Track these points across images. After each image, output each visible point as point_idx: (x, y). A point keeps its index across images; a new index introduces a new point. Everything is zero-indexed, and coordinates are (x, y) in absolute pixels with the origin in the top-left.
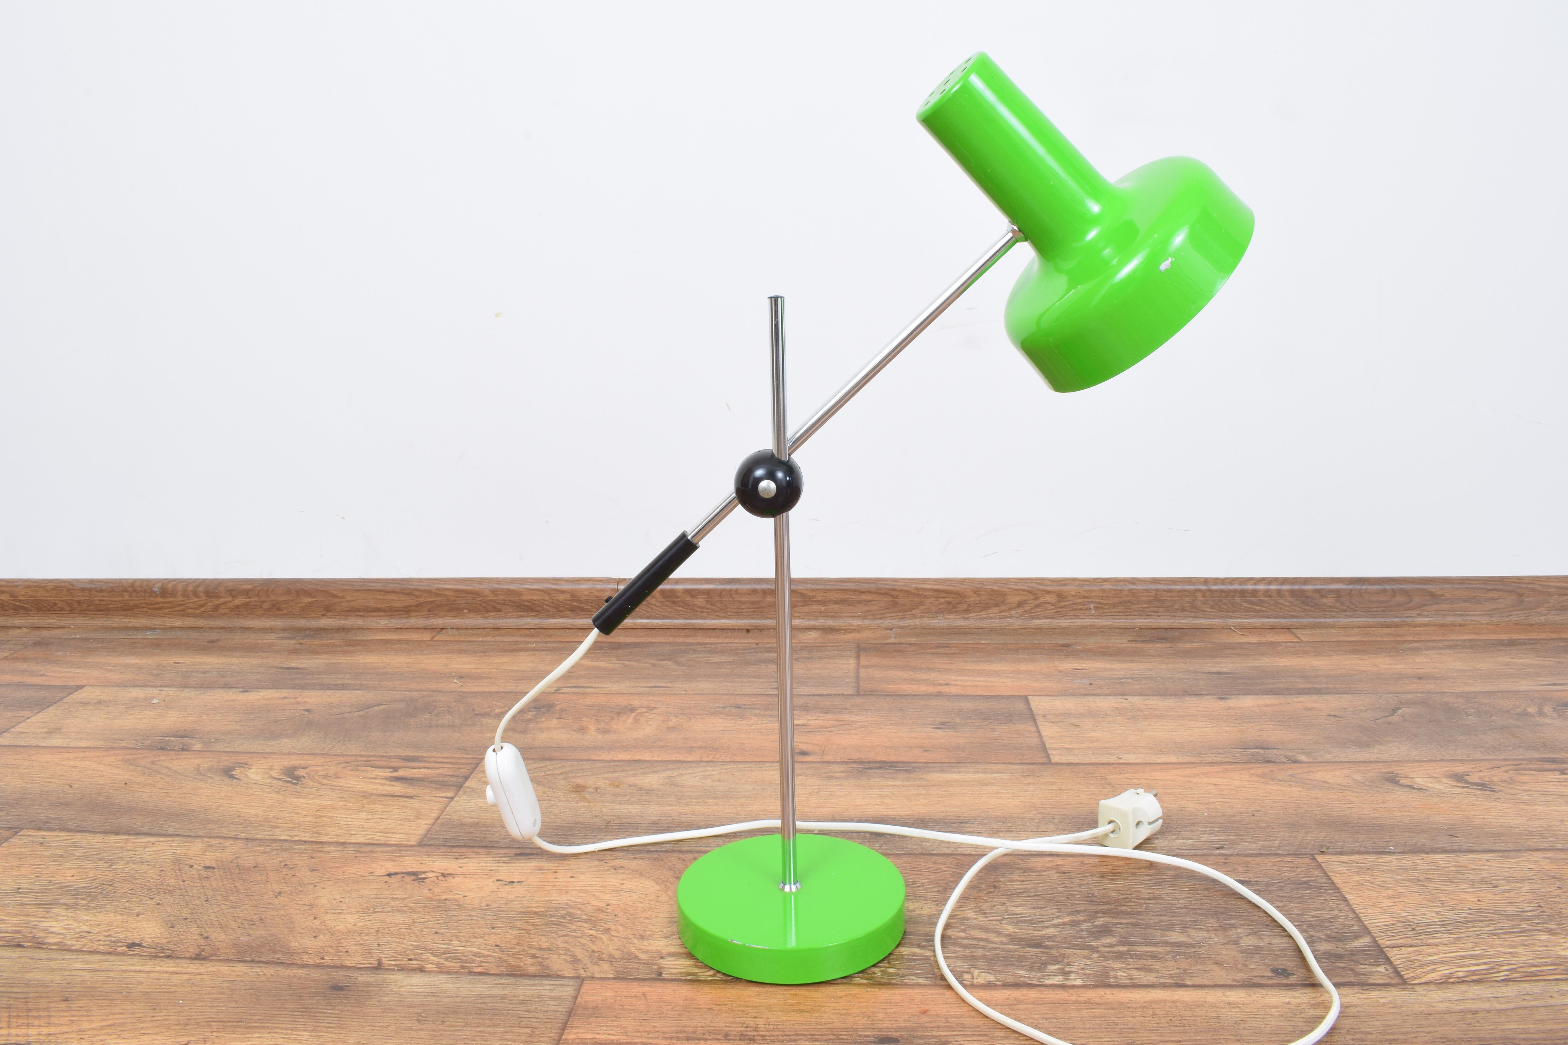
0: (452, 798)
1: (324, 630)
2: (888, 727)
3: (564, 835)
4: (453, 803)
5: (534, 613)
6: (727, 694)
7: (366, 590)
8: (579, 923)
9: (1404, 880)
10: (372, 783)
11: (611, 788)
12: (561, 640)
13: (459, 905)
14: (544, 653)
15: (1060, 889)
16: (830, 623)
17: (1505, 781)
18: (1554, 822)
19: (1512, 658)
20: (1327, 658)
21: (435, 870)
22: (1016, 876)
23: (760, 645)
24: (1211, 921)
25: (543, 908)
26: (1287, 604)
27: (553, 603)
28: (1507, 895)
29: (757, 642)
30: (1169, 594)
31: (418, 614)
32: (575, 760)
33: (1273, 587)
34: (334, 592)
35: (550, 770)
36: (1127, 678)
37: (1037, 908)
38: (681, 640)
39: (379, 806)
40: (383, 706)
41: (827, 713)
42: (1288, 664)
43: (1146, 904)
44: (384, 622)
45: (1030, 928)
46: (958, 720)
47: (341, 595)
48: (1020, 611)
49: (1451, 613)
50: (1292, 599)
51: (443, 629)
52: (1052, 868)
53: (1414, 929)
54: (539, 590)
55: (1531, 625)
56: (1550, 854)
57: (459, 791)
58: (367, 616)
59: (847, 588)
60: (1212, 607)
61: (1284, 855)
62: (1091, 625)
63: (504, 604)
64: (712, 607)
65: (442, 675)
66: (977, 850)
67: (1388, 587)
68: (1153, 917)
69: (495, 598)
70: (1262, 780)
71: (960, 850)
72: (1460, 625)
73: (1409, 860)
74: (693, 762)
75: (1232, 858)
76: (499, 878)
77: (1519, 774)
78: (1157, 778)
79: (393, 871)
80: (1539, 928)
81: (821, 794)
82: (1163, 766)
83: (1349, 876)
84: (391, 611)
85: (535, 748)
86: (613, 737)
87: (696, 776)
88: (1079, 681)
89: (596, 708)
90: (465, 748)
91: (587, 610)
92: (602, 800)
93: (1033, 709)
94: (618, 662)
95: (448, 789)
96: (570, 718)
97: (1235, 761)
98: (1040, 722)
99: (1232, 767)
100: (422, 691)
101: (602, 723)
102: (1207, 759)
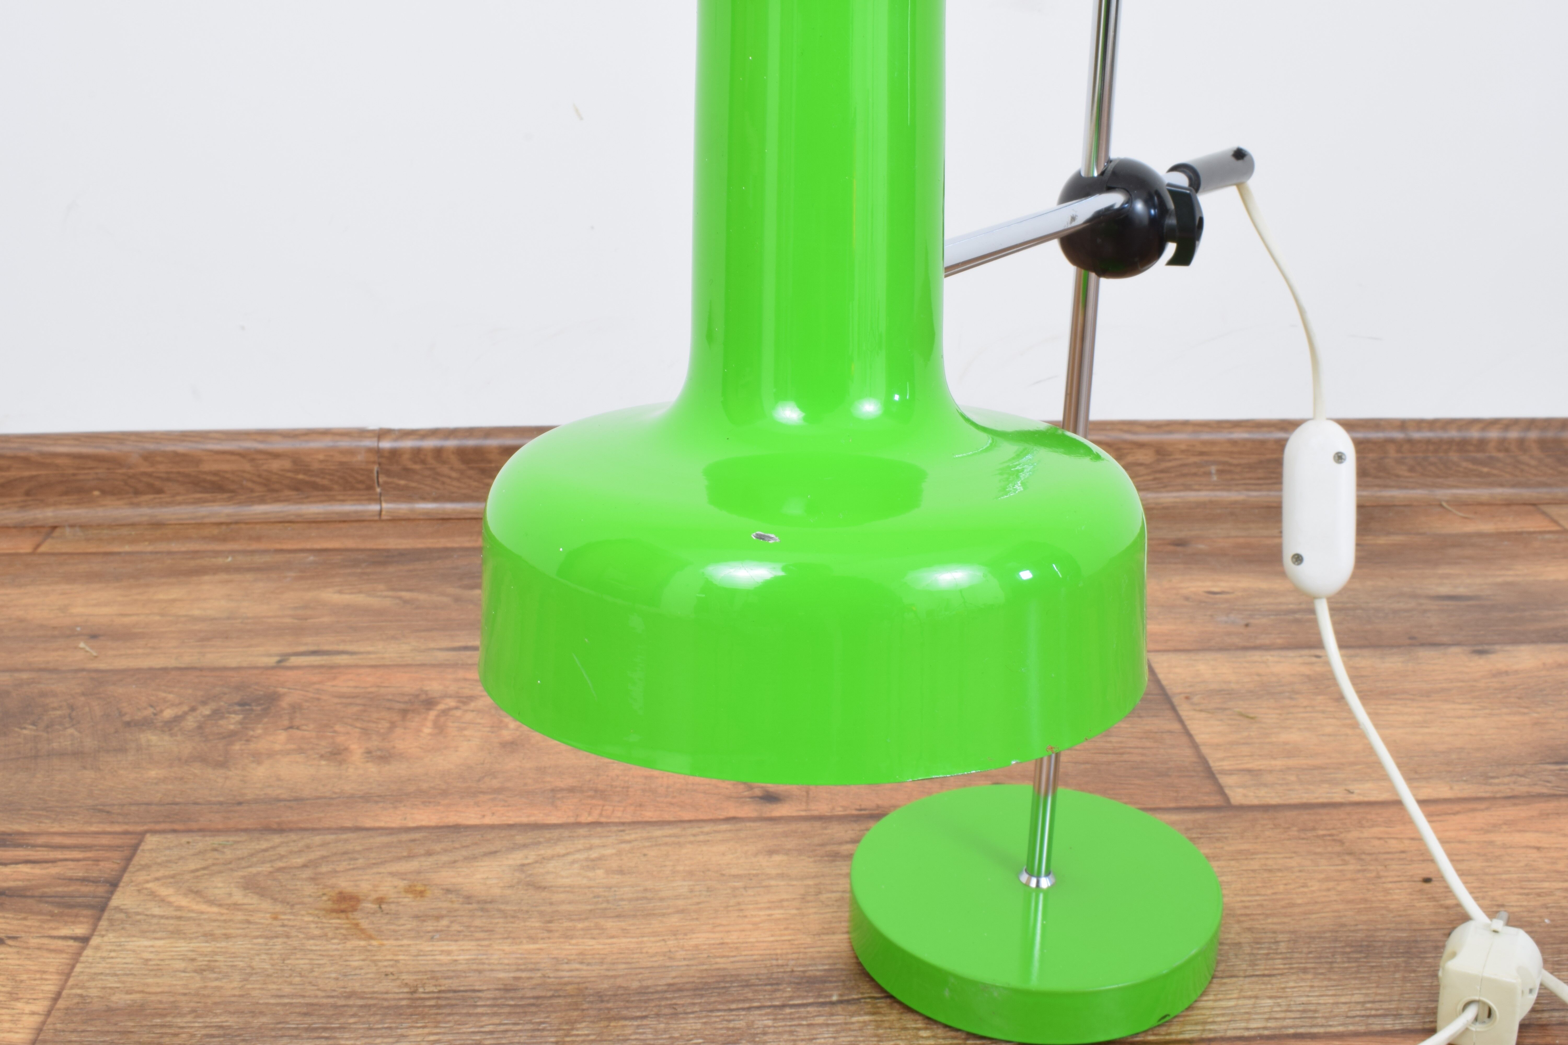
0: (85, 940)
3: (325, 1029)
4: (88, 952)
5: (225, 496)
11: (407, 900)
12: (278, 546)
14: (249, 576)
26: (1532, 462)
27: (259, 476)
31: (6, 500)
32: (330, 830)
33: (1512, 435)
35: (281, 857)
50: (1541, 455)
51: (54, 528)
54: (232, 453)
57: (99, 919)
60: (1412, 469)
62: (1211, 502)
63: (168, 479)
65: (56, 633)
69: (150, 470)
74: (561, 825)
81: (823, 897)
85: (248, 802)
86: (398, 769)
87: (573, 862)
88: (1224, 618)
89: (358, 701)
90: (107, 808)
91: (324, 488)
92: (395, 931)
93: (1164, 683)
94: (390, 593)
95: (77, 916)
96: (311, 726)
97: (1552, 792)
98: (1185, 711)
99: (1551, 806)
100: (18, 670)
101: (374, 737)
102: (1501, 787)
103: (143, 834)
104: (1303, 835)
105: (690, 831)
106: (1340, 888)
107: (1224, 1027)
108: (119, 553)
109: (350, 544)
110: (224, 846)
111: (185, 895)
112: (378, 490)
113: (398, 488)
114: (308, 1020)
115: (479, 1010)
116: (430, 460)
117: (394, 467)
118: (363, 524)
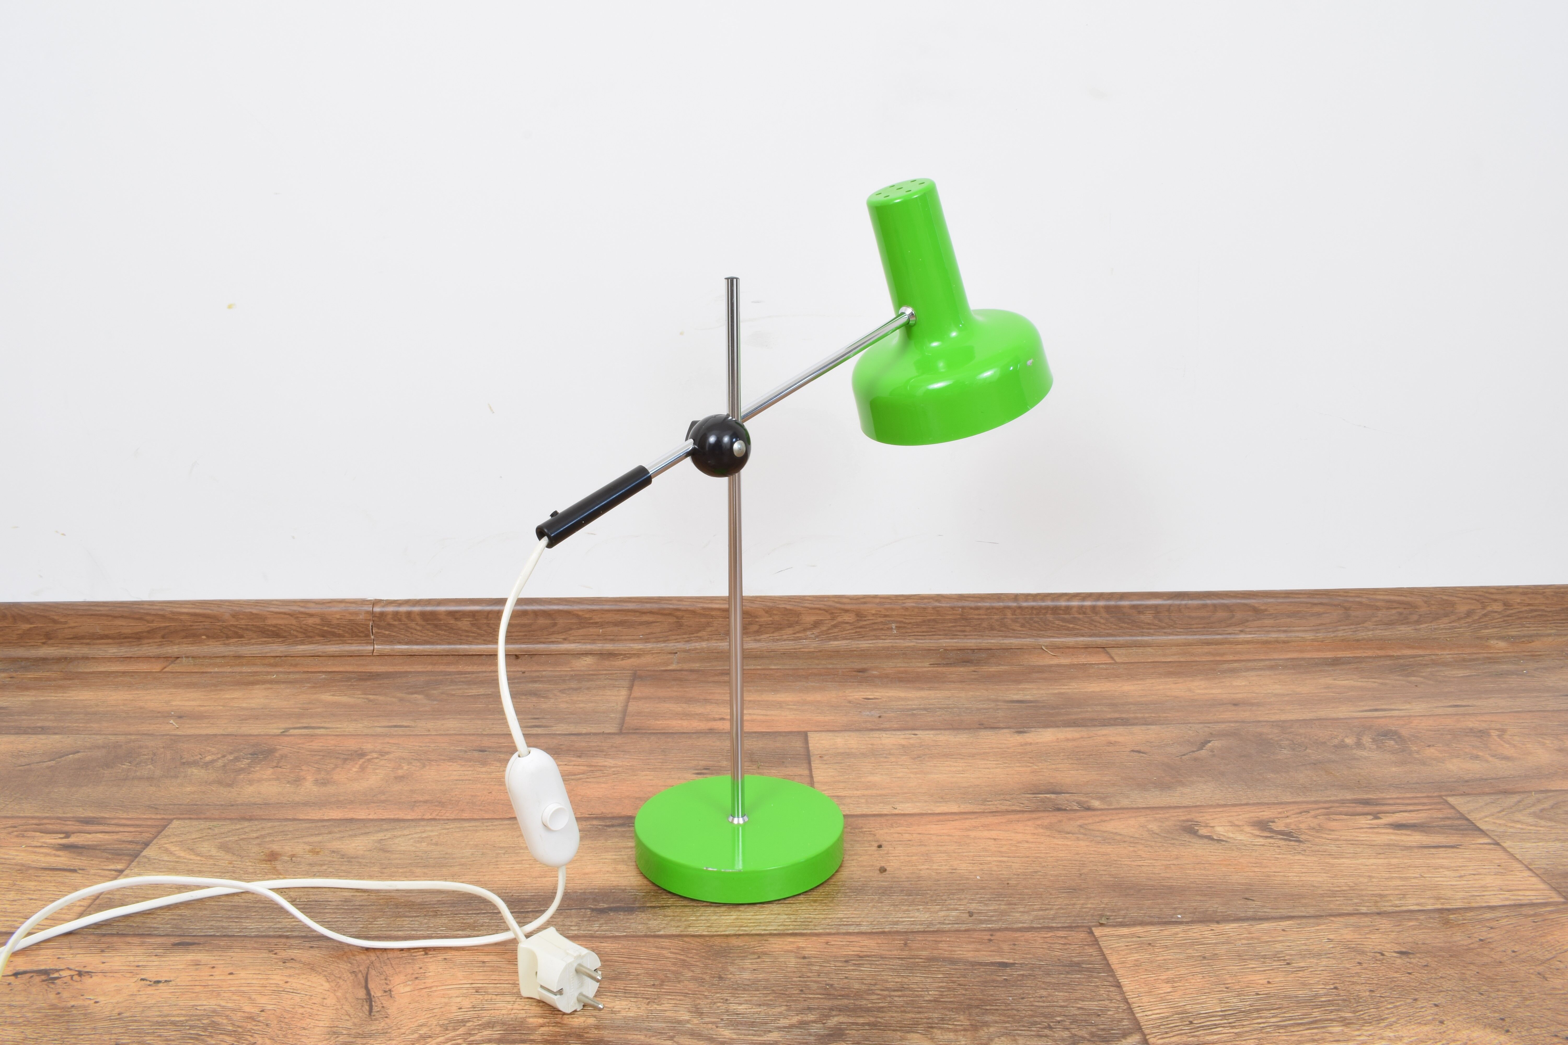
0: (121, 871)
1: (44, 660)
2: (644, 773)
3: (237, 918)
5: (280, 640)
6: (473, 735)
7: (92, 615)
8: (221, 1037)
9: (1188, 958)
10: (35, 852)
11: (308, 856)
12: (306, 670)
13: (85, 1015)
14: (282, 686)
15: (795, 979)
16: (609, 646)
17: (1314, 829)
18: (1361, 879)
19: (1335, 680)
20: (1139, 682)
21: (72, 967)
22: (747, 963)
23: (527, 674)
24: (962, 1017)
25: (185, 1016)
26: (1102, 621)
27: (301, 628)
28: (1301, 974)
29: (523, 670)
30: (976, 612)
31: (151, 641)
32: (279, 820)
33: (1088, 603)
34: (56, 618)
35: (246, 833)
36: (921, 709)
37: (764, 1005)
38: (441, 668)
39: (34, 883)
40: (79, 754)
41: (580, 757)
42: (1097, 689)
43: (890, 996)
44: (113, 650)
45: (751, 1032)
47: (63, 620)
48: (816, 631)
49: (1275, 629)
50: (1107, 616)
51: (177, 658)
52: (792, 951)
53: (1191, 1023)
54: (285, 613)
55: (1358, 640)
56: (1352, 920)
57: (133, 861)
58: (94, 644)
59: (627, 608)
60: (1023, 626)
61: (1058, 929)
62: (892, 646)
63: (247, 629)
64: (479, 631)
65: (159, 715)
66: (710, 929)
67: (1209, 602)
68: (895, 1015)
69: (236, 623)
70: (1048, 833)
71: (691, 929)
72: (1284, 642)
73: (1197, 931)
74: (412, 820)
75: (999, 934)
76: (143, 977)
77: (1329, 819)
78: (932, 832)
79: (22, 968)
80: (1333, 1017)
82: (941, 817)
83: (1127, 954)
84: (121, 638)
85: (237, 805)
87: (411, 839)
88: (868, 713)
89: (321, 754)
90: (157, 806)
91: (340, 636)
92: (295, 871)
93: (811, 748)
94: (363, 696)
95: (121, 859)
96: (289, 766)
97: (1021, 809)
98: (816, 764)
99: (1017, 816)
100: (131, 734)
101: (323, 772)
102: (991, 807)
103: (172, 820)
104: (853, 831)
106: (860, 859)
107: (751, 929)
108: (211, 673)
109: (349, 668)
110: (216, 827)
111: (185, 851)
112: (372, 637)
113: (384, 636)
114: (229, 913)
115: (326, 911)
116: (404, 619)
117: (382, 623)
118: (361, 658)
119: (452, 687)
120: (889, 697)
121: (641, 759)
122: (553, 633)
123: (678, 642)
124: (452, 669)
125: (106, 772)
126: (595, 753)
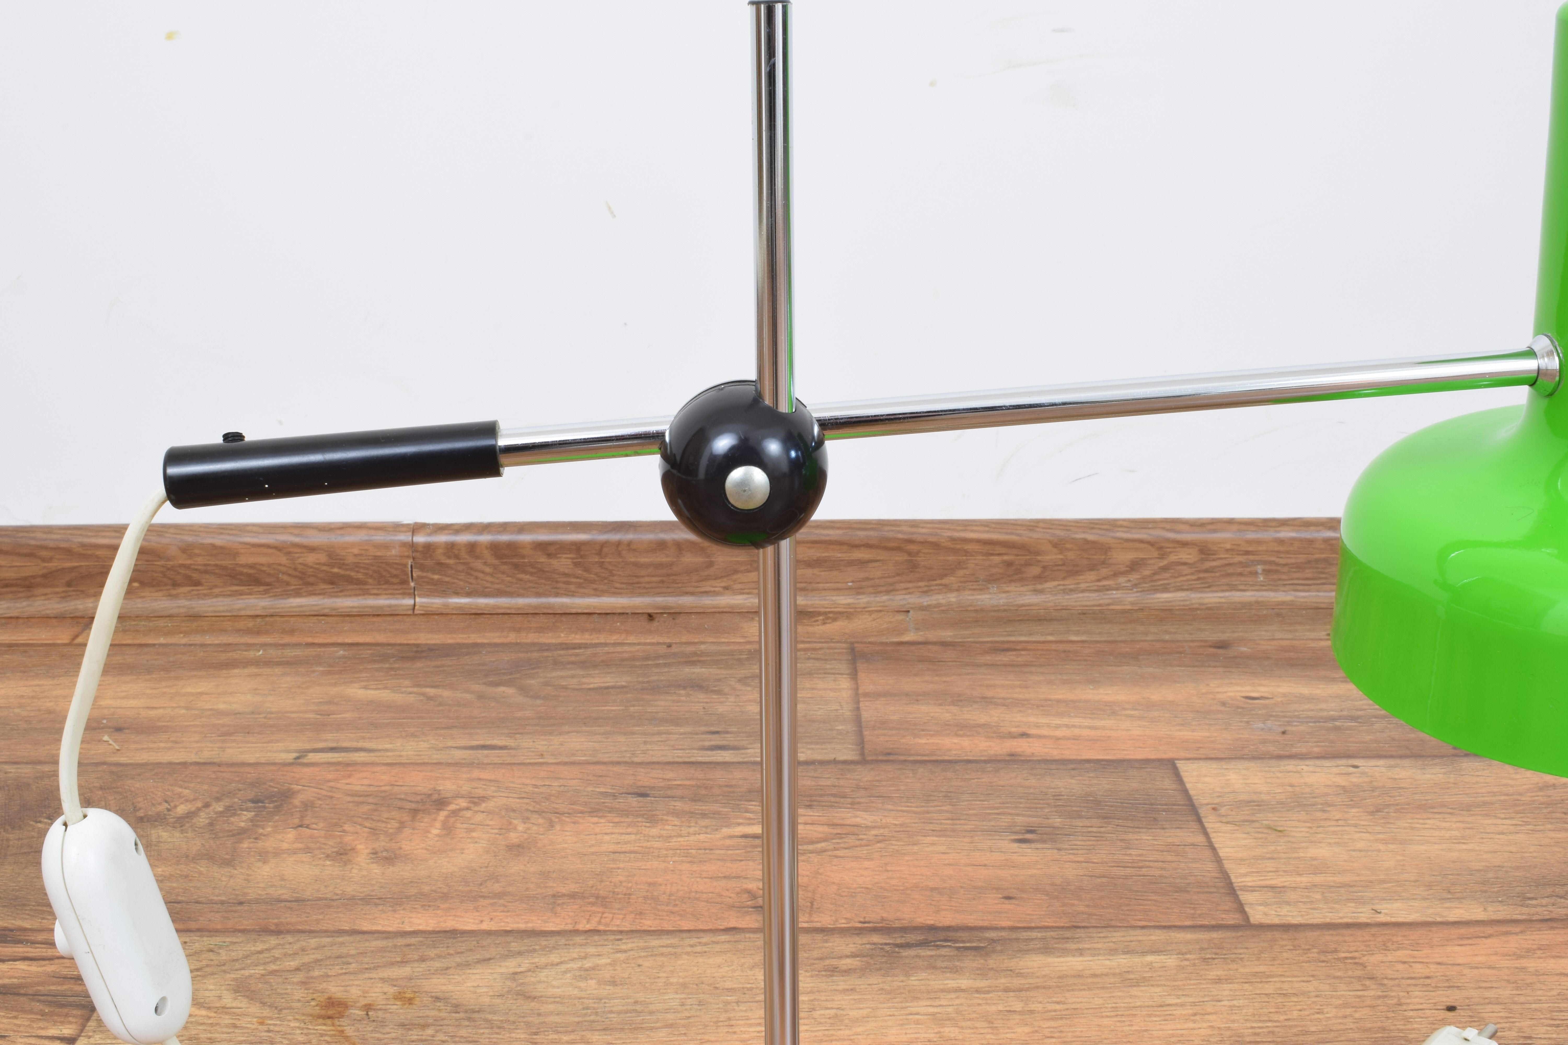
0: (71, 1041)
2: (928, 839)
5: (262, 588)
6: (618, 763)
11: (396, 1007)
12: (310, 640)
14: (278, 670)
27: (295, 569)
29: (668, 641)
31: (48, 590)
32: (327, 933)
35: (275, 960)
36: (1346, 718)
38: (531, 638)
46: (1057, 821)
48: (1134, 577)
54: (268, 546)
59: (827, 538)
62: (1257, 602)
63: (206, 572)
64: (586, 575)
69: (188, 562)
74: (558, 933)
78: (1459, 961)
81: (816, 1014)
82: (1463, 931)
85: (249, 902)
86: (402, 871)
87: (565, 972)
88: (1261, 725)
89: (370, 800)
91: (359, 582)
92: (379, 1039)
93: (1192, 792)
94: (415, 690)
95: (66, 1015)
96: (321, 825)
98: (1210, 822)
100: (40, 763)
101: (382, 837)
102: (1539, 909)
104: (1323, 958)
105: (688, 942)
106: (1357, 1015)
108: (154, 645)
109: (381, 638)
110: (220, 947)
112: (412, 584)
113: (431, 582)
116: (463, 554)
117: (428, 562)
118: (396, 618)
119: (558, 673)
120: (1284, 695)
121: (915, 813)
122: (707, 578)
123: (910, 593)
124: (548, 638)
125: (11, 836)
126: (833, 799)
